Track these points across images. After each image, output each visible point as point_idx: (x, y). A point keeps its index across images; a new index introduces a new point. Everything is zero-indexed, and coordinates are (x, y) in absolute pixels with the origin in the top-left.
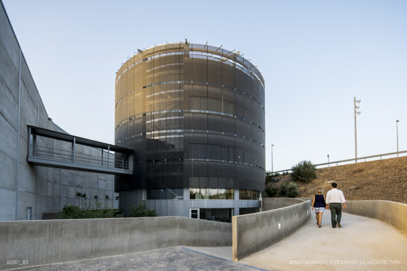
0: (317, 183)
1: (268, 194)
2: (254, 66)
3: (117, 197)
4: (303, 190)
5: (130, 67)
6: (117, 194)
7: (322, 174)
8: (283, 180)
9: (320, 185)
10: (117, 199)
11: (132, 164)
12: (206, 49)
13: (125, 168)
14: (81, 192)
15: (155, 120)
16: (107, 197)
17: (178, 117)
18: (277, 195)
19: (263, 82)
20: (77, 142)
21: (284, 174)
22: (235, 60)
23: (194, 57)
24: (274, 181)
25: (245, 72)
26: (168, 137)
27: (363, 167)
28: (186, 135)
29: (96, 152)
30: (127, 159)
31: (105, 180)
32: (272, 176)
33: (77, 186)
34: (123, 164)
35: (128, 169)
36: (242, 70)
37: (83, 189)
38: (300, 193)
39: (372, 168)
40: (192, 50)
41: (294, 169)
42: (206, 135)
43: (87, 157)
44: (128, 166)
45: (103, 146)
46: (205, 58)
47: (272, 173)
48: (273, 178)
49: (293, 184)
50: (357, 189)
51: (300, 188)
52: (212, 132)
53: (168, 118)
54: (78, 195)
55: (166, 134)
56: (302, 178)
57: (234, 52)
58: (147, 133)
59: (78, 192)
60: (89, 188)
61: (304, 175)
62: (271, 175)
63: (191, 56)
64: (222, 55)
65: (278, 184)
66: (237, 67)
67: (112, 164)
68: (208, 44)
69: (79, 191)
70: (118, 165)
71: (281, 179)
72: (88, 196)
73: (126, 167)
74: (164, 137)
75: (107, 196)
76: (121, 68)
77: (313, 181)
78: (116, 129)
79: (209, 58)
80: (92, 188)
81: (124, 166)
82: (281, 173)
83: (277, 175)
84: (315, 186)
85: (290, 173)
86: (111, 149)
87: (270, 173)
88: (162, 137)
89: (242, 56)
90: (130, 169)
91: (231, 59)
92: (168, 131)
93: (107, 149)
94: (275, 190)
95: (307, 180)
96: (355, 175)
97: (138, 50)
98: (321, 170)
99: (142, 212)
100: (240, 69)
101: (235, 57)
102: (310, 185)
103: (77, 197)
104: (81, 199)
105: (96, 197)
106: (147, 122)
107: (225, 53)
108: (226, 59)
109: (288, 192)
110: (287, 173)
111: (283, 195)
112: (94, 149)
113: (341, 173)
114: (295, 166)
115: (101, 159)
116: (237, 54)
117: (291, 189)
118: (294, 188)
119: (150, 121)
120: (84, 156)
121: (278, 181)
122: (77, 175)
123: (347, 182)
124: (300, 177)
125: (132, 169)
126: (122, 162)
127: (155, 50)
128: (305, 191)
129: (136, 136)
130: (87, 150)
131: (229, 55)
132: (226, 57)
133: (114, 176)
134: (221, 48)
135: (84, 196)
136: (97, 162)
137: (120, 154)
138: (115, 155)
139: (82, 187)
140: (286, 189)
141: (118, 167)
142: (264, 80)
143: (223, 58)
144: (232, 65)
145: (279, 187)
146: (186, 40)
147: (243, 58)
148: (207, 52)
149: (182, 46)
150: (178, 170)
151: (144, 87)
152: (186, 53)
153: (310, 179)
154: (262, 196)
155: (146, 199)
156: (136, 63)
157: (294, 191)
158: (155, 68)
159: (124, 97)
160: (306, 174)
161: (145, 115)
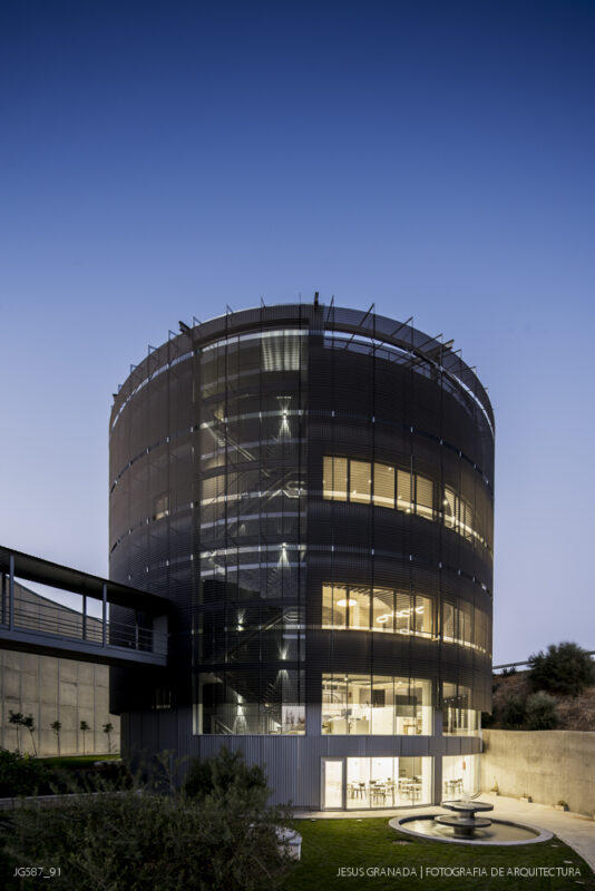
4: (566, 713)
5: (156, 373)
10: (106, 732)
11: (164, 638)
13: (141, 648)
16: (84, 726)
21: (506, 675)
26: (264, 565)
28: (314, 561)
30: (147, 624)
31: (75, 685)
33: (10, 698)
34: (137, 635)
35: (150, 650)
37: (24, 706)
38: (561, 720)
40: (332, 326)
41: (536, 662)
42: (368, 562)
44: (150, 642)
46: (366, 351)
49: (545, 698)
51: (561, 707)
52: (384, 554)
54: (14, 718)
56: (558, 684)
58: (204, 555)
60: (37, 701)
61: (565, 676)
63: (327, 344)
69: (16, 708)
72: (35, 723)
73: (146, 645)
76: (129, 379)
77: (588, 690)
80: (44, 703)
81: (140, 640)
90: (155, 650)
95: (570, 687)
97: (181, 323)
102: (581, 700)
103: (12, 725)
104: (19, 730)
105: (56, 726)
106: (203, 526)
109: (533, 717)
117: (542, 709)
118: (550, 707)
119: (211, 525)
124: (553, 681)
125: (165, 652)
126: (132, 631)
129: (174, 562)
135: (29, 722)
139: (20, 699)
146: (317, 294)
149: (305, 315)
150: (284, 657)
151: (197, 428)
152: (315, 332)
153: (581, 684)
154: (484, 727)
155: (201, 732)
156: (174, 363)
157: (550, 715)
158: (230, 378)
159: (135, 459)
160: (570, 673)
161: (197, 504)
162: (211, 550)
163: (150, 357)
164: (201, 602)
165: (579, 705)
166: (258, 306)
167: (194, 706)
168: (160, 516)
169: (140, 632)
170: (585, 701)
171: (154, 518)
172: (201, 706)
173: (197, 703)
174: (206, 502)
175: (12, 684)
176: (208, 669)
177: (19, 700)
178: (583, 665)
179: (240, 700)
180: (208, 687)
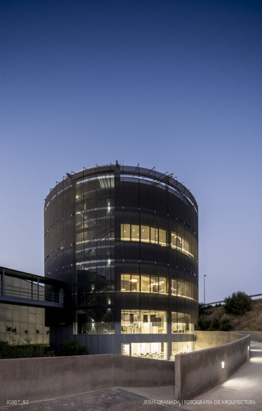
0: (251, 315)
1: (201, 328)
2: (187, 190)
3: (48, 332)
4: (236, 323)
5: (59, 193)
6: (48, 329)
7: (256, 306)
8: (216, 312)
9: (255, 317)
10: (47, 334)
11: (62, 297)
12: (138, 171)
13: (55, 301)
14: (11, 327)
15: (85, 250)
16: (38, 332)
17: (109, 246)
18: (210, 328)
19: (197, 207)
20: (6, 274)
21: (217, 306)
22: (168, 183)
23: (125, 180)
24: (207, 314)
25: (178, 196)
26: (99, 267)
28: (117, 265)
29: (25, 284)
30: (56, 291)
31: (35, 314)
32: (205, 308)
33: (8, 320)
34: (53, 296)
35: (58, 302)
36: (176, 194)
37: (14, 324)
38: (233, 326)
40: (123, 173)
41: (227, 300)
42: (138, 265)
43: (17, 289)
44: (58, 299)
45: (32, 278)
46: (137, 181)
47: (205, 305)
48: (206, 311)
49: (226, 316)
51: (234, 321)
52: (144, 261)
53: (99, 247)
54: (9, 329)
55: (97, 264)
56: (235, 310)
57: (167, 174)
58: (78, 264)
59: (9, 327)
60: (19, 322)
61: (238, 307)
62: (203, 307)
63: (121, 180)
64: (155, 178)
65: (210, 316)
66: (170, 191)
67: (42, 297)
68: (140, 166)
69: (10, 325)
70: (48, 298)
71: (213, 311)
72: (18, 331)
73: (57, 300)
74: (95, 268)
75: (37, 330)
76: (50, 194)
77: (247, 313)
78: (45, 260)
79: (141, 182)
80: (22, 322)
81: (54, 298)
82: (214, 305)
83: (210, 307)
84: (249, 319)
85: (223, 305)
86: (41, 281)
87: (203, 305)
88: (92, 268)
89: (175, 179)
90: (60, 302)
91: (163, 182)
92: (99, 261)
93: (36, 281)
94: (208, 323)
95: (240, 312)
97: (67, 174)
98: (256, 302)
99: (73, 348)
100: (173, 193)
101: (167, 179)
102: (243, 317)
103: (8, 332)
104: (12, 334)
105: (26, 332)
106: (77, 252)
107: (157, 176)
108: (158, 182)
109: (221, 326)
110: (220, 305)
111: (217, 328)
112: (23, 281)
114: (228, 298)
115: (30, 291)
116: (170, 176)
117: (224, 322)
119: (80, 251)
120: (14, 289)
121: (211, 313)
122: (7, 309)
124: (233, 309)
125: (63, 302)
126: (51, 295)
127: (85, 174)
128: (239, 323)
129: (66, 266)
130: (17, 282)
131: (161, 178)
132: (158, 180)
133: (44, 309)
134: (154, 170)
135: (15, 330)
136: (27, 294)
137: (50, 286)
138: (45, 287)
140: (219, 322)
141: (48, 300)
142: (198, 205)
143: (156, 181)
144: (164, 189)
145: (212, 320)
146: (117, 161)
147: (177, 181)
148: (139, 174)
149: (112, 169)
150: (110, 303)
151: (74, 214)
152: (117, 176)
153: (245, 310)
154: (195, 330)
155: (77, 333)
156: (66, 189)
157: (228, 324)
158: (85, 194)
159: (53, 226)
161: (74, 244)
162: (80, 262)
163: (57, 186)
164: (76, 282)
165: (242, 320)
166: (94, 166)
167: (74, 323)
168: (62, 248)
169: (54, 295)
170: (245, 318)
171: (59, 249)
172: (76, 323)
173: (75, 322)
174: (77, 243)
175: (9, 315)
176: (79, 308)
177: (12, 321)
178: (246, 302)
179: (93, 321)
180: (80, 316)
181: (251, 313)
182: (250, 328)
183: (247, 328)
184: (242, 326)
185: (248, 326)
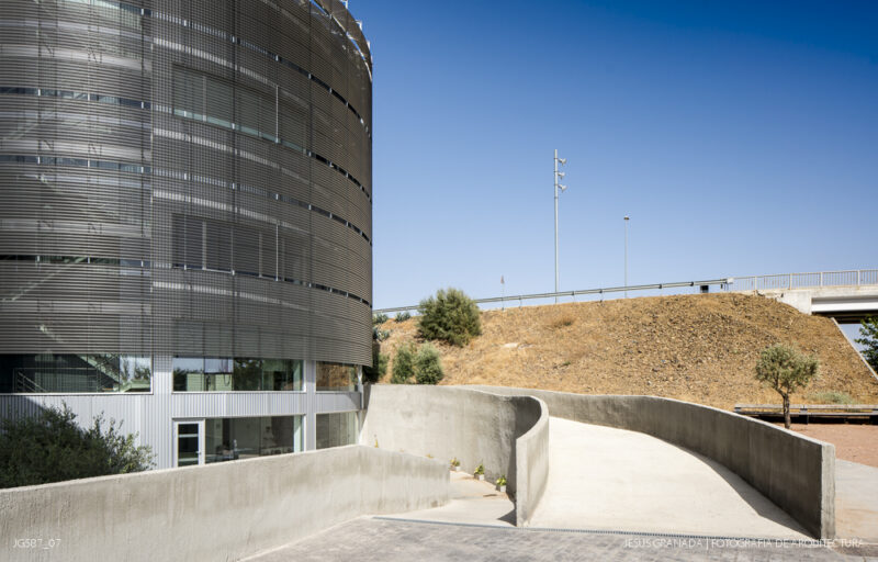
0: (481, 347)
4: (451, 365)
7: (490, 324)
9: (491, 351)
27: (572, 313)
38: (445, 372)
39: (588, 317)
42: (228, 196)
49: (428, 347)
50: (566, 365)
51: (447, 358)
52: (247, 189)
56: (446, 334)
61: (453, 325)
77: (472, 341)
84: (479, 355)
85: (416, 318)
95: (457, 337)
96: (558, 331)
98: (488, 316)
102: (466, 350)
111: (406, 376)
113: (530, 325)
117: (426, 360)
118: (434, 359)
123: (546, 346)
124: (441, 329)
128: (457, 365)
140: (413, 360)
145: (393, 355)
153: (467, 335)
157: (435, 367)
160: (458, 323)
165: (463, 357)
170: (470, 352)
181: (479, 342)
182: (484, 378)
183: (477, 378)
184: (466, 371)
185: (480, 373)
